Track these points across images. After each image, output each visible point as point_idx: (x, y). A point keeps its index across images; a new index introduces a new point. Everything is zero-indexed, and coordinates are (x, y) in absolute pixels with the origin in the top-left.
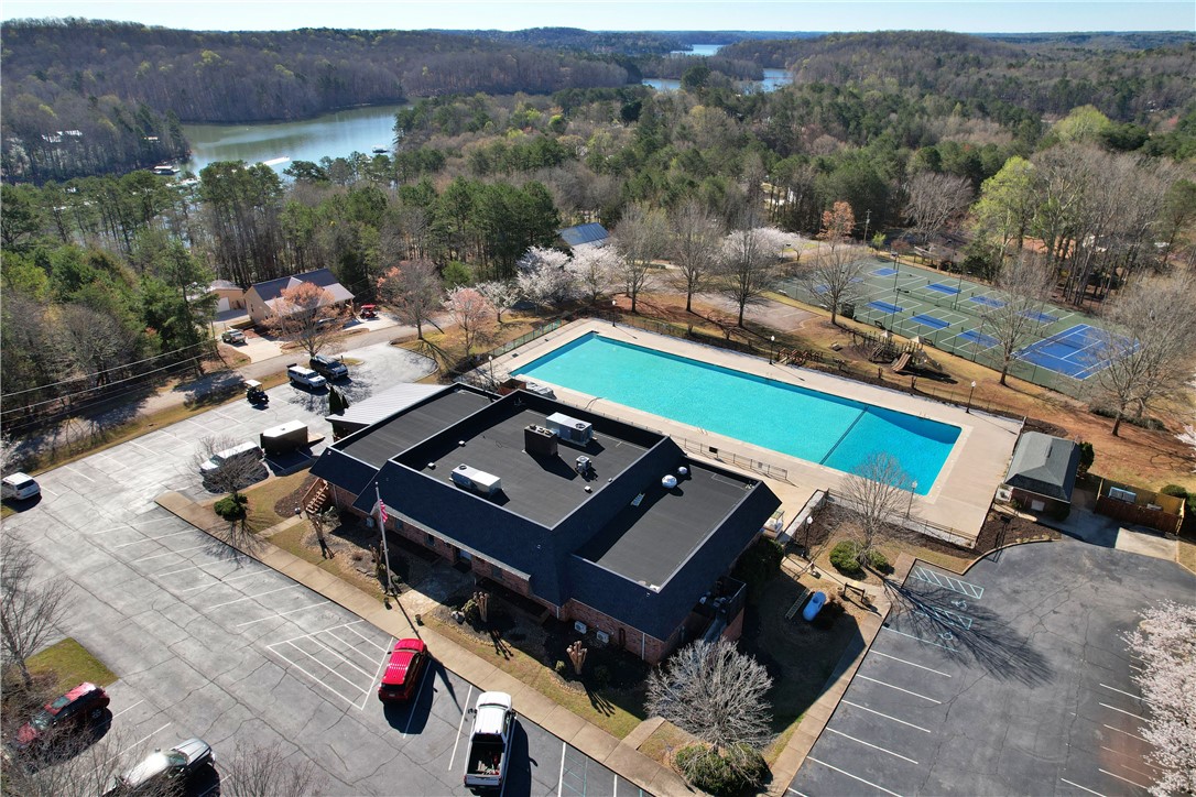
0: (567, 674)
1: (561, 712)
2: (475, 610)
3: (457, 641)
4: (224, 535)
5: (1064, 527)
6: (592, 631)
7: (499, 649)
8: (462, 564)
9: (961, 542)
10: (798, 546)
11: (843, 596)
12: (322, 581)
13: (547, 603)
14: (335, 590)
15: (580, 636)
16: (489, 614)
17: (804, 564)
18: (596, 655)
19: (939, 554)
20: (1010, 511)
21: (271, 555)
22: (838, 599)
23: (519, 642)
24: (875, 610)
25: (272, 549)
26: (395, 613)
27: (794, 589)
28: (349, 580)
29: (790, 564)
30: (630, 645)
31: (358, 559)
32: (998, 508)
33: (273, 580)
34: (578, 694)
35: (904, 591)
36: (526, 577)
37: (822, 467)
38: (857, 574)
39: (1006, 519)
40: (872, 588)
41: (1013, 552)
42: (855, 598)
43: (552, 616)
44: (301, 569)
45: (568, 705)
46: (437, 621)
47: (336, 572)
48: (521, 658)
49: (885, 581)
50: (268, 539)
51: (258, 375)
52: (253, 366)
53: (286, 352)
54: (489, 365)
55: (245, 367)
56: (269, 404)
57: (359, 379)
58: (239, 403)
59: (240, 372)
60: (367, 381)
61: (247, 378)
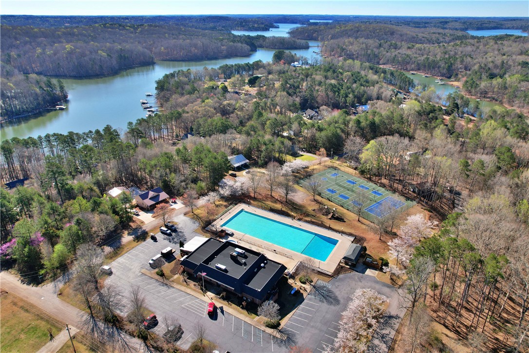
0: (243, 308)
1: (242, 315)
2: (223, 296)
3: (220, 303)
4: (162, 281)
5: (355, 269)
6: (247, 299)
7: (229, 304)
8: (219, 285)
9: (330, 274)
10: (292, 277)
11: (301, 289)
12: (189, 291)
13: (238, 294)
14: (192, 293)
15: (245, 300)
16: (226, 296)
17: (293, 281)
18: (248, 304)
19: (324, 277)
20: (344, 265)
21: (175, 285)
22: (299, 289)
23: (232, 302)
24: (307, 291)
25: (175, 284)
26: (206, 297)
27: (291, 287)
28: (194, 290)
29: (290, 281)
30: (255, 301)
31: (195, 285)
32: (341, 264)
33: (177, 291)
34: (245, 312)
35: (314, 287)
36: (233, 289)
37: (301, 254)
38: (304, 283)
39: (342, 267)
40: (308, 287)
41: (341, 276)
42: (303, 289)
43: (239, 296)
44: (183, 288)
45: (243, 314)
46: (215, 298)
47: (191, 289)
48: (233, 305)
49: (311, 284)
50: (173, 281)
51: (149, 229)
52: (147, 225)
53: (154, 219)
54: (214, 223)
55: (145, 226)
56: (157, 240)
57: (180, 230)
58: (149, 240)
59: (144, 228)
60: (182, 231)
61: (147, 230)
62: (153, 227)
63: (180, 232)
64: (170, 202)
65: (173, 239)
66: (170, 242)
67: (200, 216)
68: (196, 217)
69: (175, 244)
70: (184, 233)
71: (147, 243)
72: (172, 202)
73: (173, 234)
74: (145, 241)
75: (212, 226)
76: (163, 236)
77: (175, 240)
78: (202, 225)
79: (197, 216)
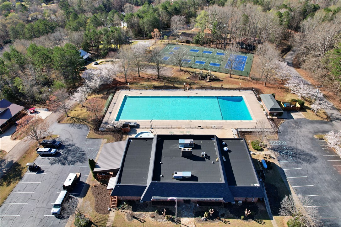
0: (245, 218)
2: (209, 214)
5: (282, 117)
7: (224, 222)
11: (265, 158)
24: (273, 158)
32: (268, 117)
34: (252, 222)
35: (274, 150)
36: (222, 199)
38: (261, 150)
39: (272, 119)
40: (268, 153)
41: (281, 128)
49: (268, 149)
51: (18, 157)
52: (10, 154)
53: (17, 141)
54: (105, 120)
55: (7, 155)
56: (42, 169)
57: (67, 144)
58: (28, 174)
59: (8, 159)
60: (71, 142)
61: (15, 160)
62: (22, 153)
63: (69, 145)
64: (29, 114)
65: (66, 158)
66: (63, 164)
67: (81, 117)
68: (77, 121)
69: (73, 164)
70: (76, 145)
71: (27, 180)
72: (31, 113)
73: (61, 151)
74: (21, 178)
75: (104, 124)
76: (47, 160)
77: (70, 158)
78: (92, 126)
79: (77, 118)
